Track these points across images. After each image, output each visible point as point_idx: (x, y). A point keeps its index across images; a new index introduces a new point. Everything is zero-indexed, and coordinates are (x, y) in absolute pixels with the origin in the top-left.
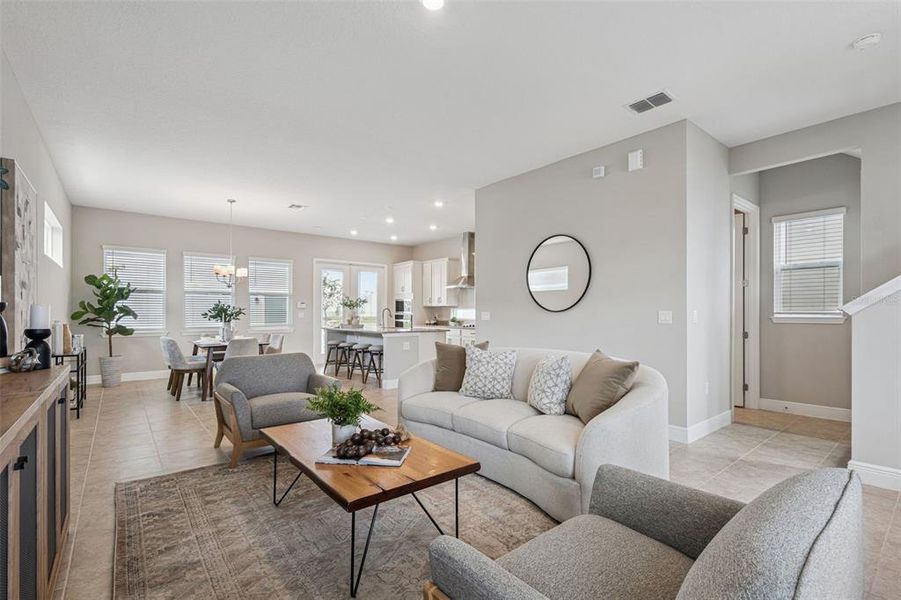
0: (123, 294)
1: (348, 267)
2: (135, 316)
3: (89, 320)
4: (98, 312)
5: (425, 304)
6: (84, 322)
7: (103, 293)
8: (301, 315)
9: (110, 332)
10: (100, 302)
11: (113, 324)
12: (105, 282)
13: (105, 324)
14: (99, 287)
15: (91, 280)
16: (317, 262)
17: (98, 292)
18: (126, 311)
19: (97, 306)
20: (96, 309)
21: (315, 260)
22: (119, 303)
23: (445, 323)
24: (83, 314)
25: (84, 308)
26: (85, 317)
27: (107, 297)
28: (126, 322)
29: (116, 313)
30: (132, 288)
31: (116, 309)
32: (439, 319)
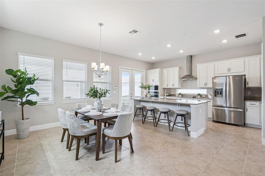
0: (31, 81)
1: (131, 71)
2: (38, 94)
3: (8, 97)
4: (15, 92)
5: (163, 87)
6: (6, 98)
7: (17, 81)
8: (115, 92)
9: (22, 104)
10: (16, 86)
11: (24, 99)
12: (19, 74)
13: (19, 100)
14: (15, 76)
15: (9, 72)
16: (121, 68)
17: (15, 79)
18: (32, 91)
19: (14, 88)
20: (13, 90)
21: (120, 67)
22: (28, 87)
23: (174, 95)
24: (4, 94)
25: (5, 90)
26: (6, 95)
27: (20, 83)
28: (33, 98)
29: (26, 93)
30: (36, 78)
31: (26, 90)
32: (171, 93)
